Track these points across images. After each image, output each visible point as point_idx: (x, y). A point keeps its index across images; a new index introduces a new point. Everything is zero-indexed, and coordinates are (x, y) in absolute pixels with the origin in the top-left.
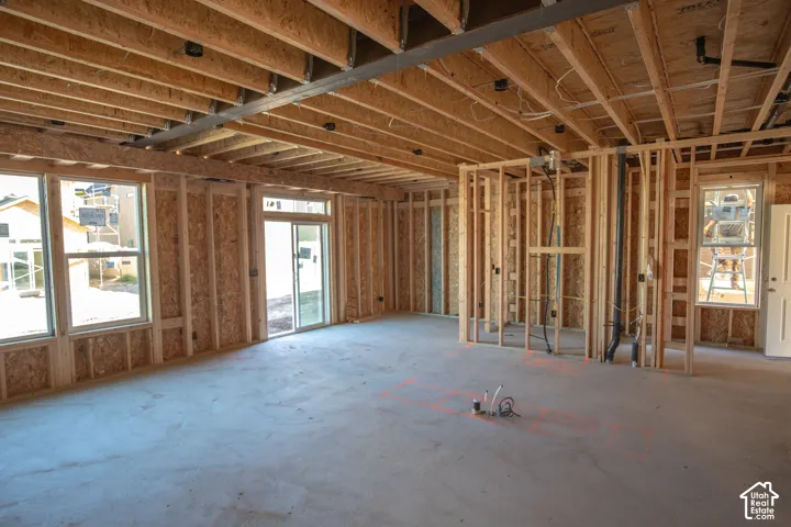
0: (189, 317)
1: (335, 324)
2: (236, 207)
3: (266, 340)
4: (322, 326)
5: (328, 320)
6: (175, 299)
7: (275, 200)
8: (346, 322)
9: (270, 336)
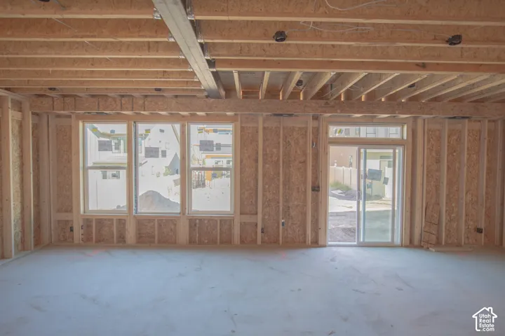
0: (260, 216)
1: (406, 247)
2: (305, 135)
3: (324, 246)
4: (390, 246)
5: (398, 240)
6: (253, 201)
7: (343, 128)
8: (420, 247)
9: (329, 243)
